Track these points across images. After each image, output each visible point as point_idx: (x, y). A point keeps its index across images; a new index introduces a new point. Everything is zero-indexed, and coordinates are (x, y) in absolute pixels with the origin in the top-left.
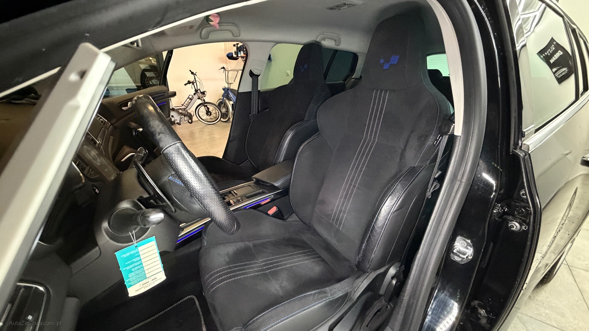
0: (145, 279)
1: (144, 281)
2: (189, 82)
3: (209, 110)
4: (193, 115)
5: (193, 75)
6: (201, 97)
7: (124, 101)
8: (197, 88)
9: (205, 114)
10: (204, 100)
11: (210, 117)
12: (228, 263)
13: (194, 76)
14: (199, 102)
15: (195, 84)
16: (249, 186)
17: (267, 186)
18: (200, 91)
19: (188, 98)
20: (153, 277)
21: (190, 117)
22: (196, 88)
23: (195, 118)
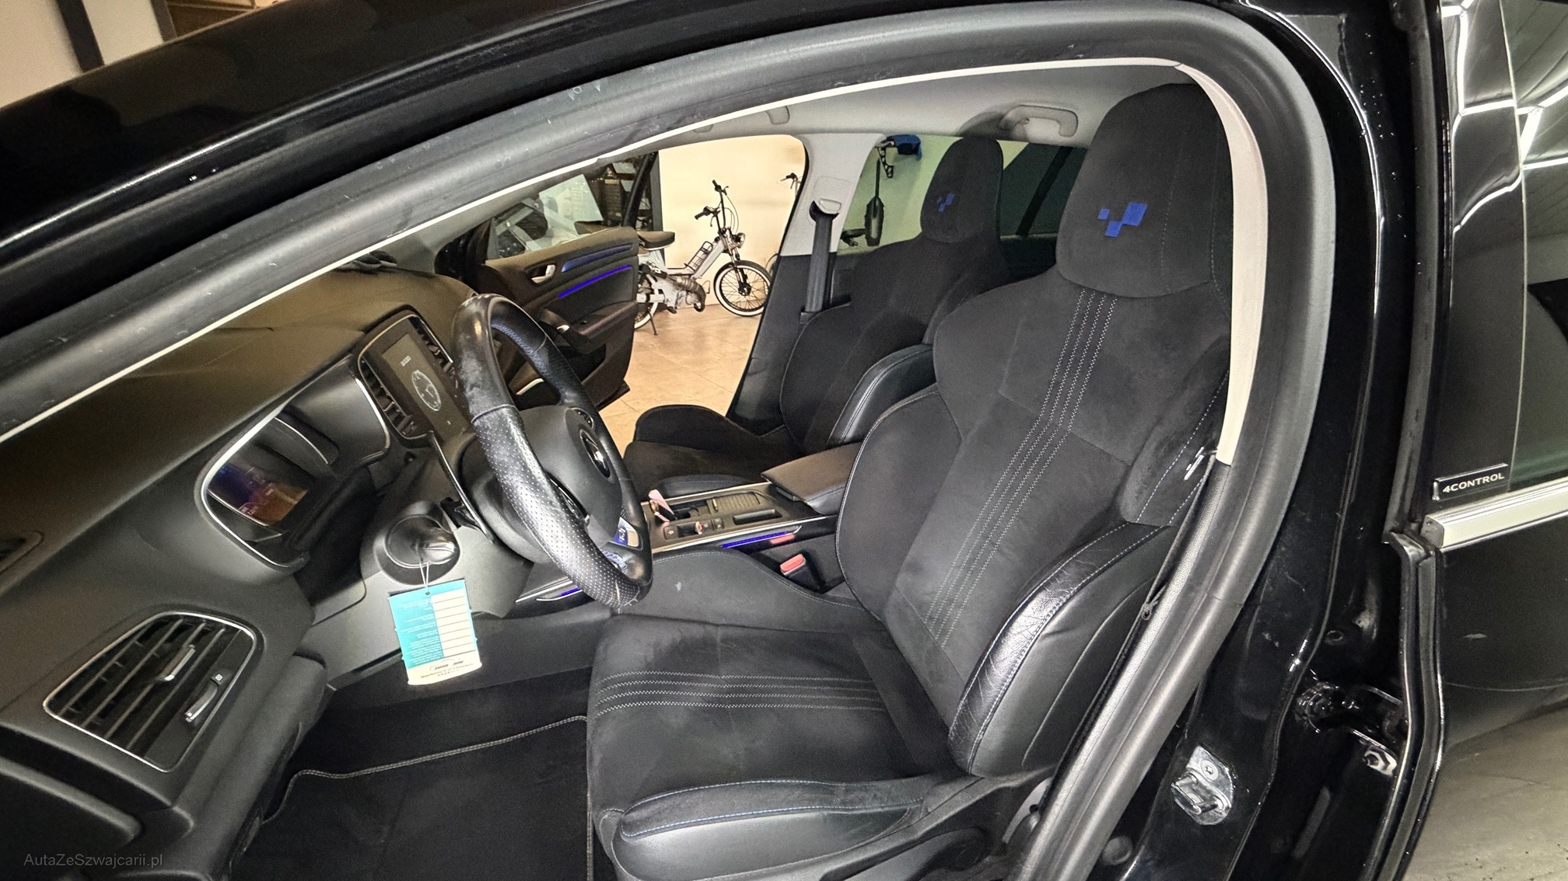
0: (441, 658)
1: (439, 663)
2: (707, 211)
3: (748, 282)
4: (706, 291)
5: (718, 193)
6: (730, 248)
7: (538, 263)
8: (725, 224)
9: (737, 290)
10: (737, 256)
11: (747, 297)
12: (648, 667)
13: (721, 195)
14: (726, 259)
15: (720, 215)
16: (753, 493)
17: (790, 501)
18: (731, 233)
19: (700, 250)
20: (457, 659)
21: (701, 295)
22: (722, 226)
23: (710, 299)
